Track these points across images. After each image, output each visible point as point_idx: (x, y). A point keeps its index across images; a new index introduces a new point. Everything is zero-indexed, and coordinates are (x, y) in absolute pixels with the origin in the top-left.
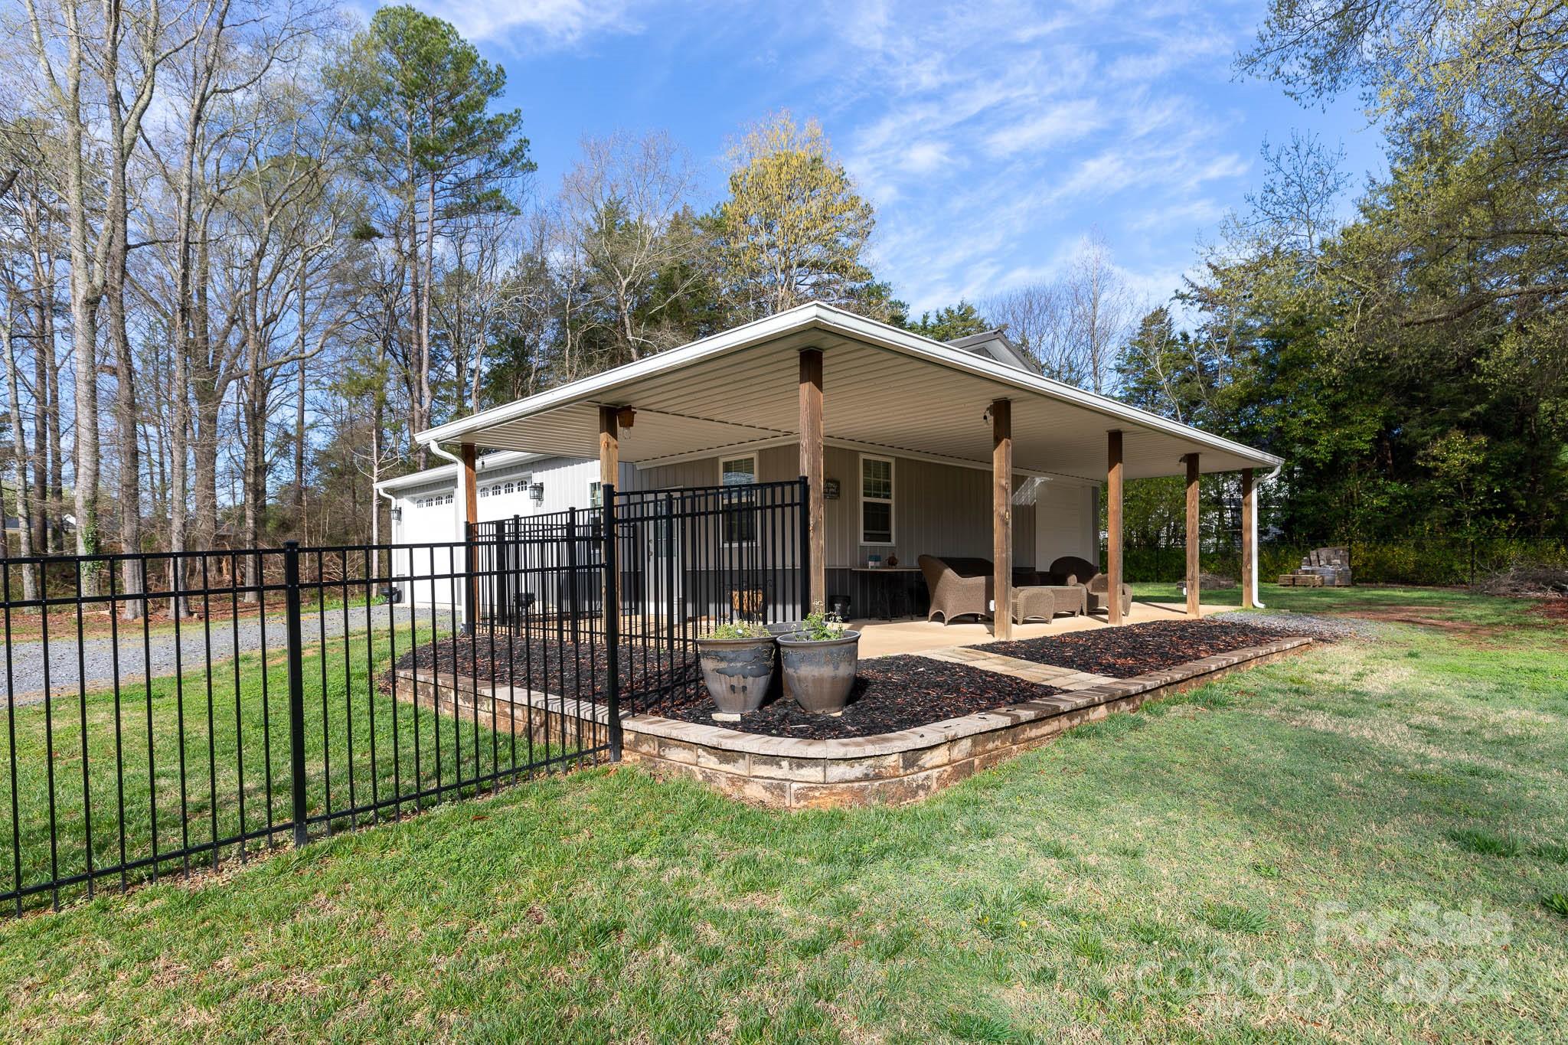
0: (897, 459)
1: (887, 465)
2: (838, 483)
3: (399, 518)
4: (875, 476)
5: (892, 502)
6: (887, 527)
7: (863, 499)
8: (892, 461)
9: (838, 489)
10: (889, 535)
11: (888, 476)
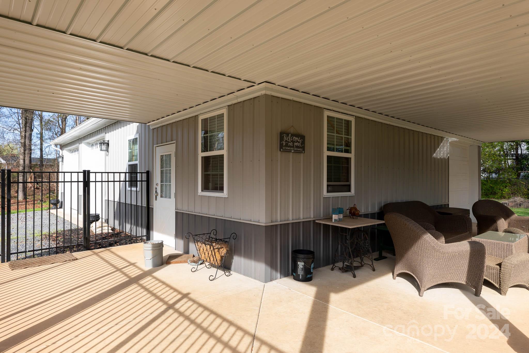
0: (357, 118)
1: (348, 123)
2: (303, 137)
3: (63, 161)
4: (337, 133)
5: (352, 156)
6: (348, 179)
7: (326, 153)
8: (352, 119)
9: (303, 143)
10: (349, 186)
11: (348, 132)
